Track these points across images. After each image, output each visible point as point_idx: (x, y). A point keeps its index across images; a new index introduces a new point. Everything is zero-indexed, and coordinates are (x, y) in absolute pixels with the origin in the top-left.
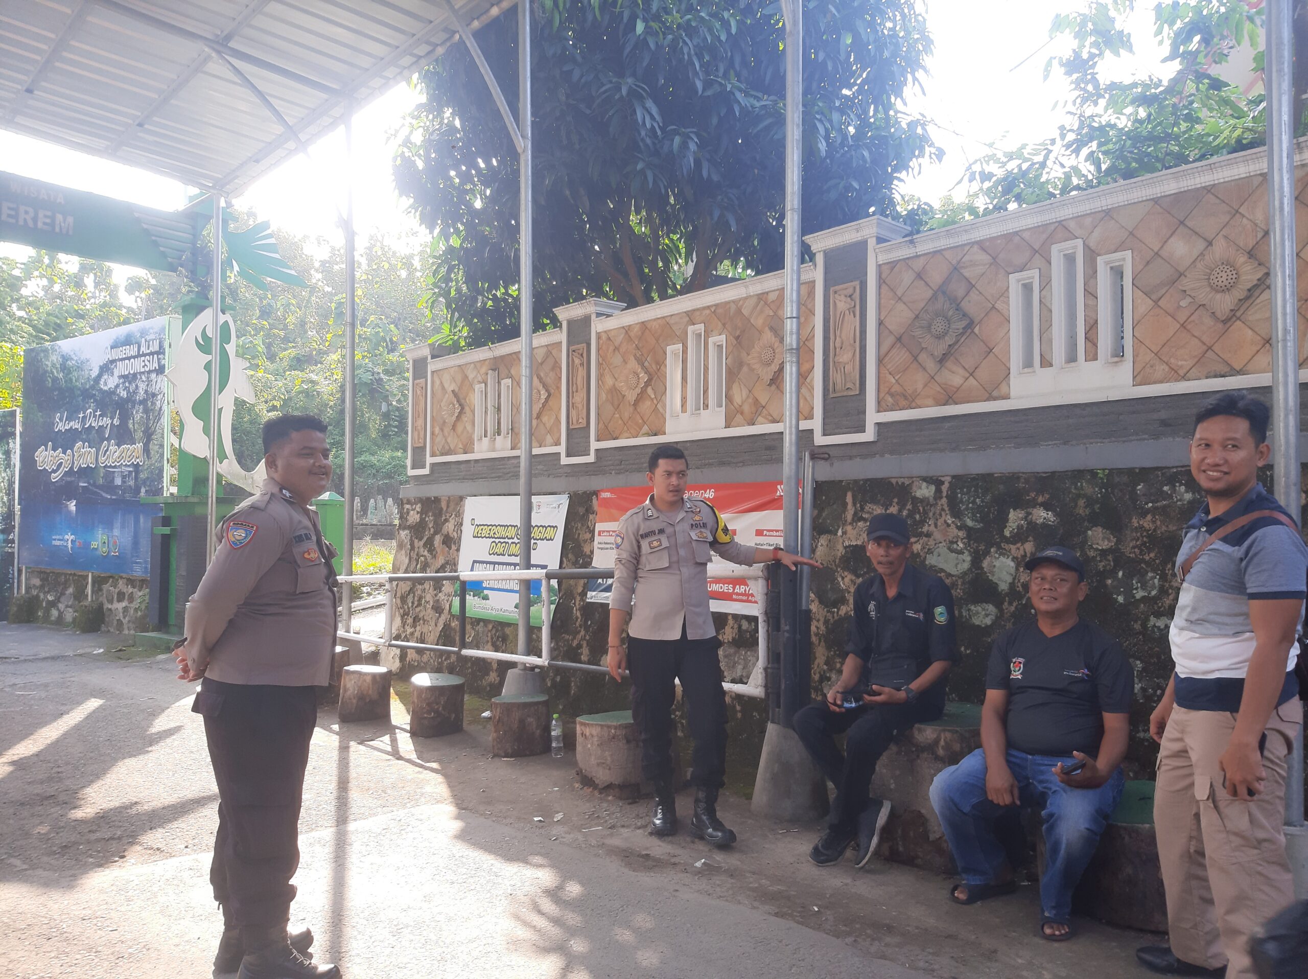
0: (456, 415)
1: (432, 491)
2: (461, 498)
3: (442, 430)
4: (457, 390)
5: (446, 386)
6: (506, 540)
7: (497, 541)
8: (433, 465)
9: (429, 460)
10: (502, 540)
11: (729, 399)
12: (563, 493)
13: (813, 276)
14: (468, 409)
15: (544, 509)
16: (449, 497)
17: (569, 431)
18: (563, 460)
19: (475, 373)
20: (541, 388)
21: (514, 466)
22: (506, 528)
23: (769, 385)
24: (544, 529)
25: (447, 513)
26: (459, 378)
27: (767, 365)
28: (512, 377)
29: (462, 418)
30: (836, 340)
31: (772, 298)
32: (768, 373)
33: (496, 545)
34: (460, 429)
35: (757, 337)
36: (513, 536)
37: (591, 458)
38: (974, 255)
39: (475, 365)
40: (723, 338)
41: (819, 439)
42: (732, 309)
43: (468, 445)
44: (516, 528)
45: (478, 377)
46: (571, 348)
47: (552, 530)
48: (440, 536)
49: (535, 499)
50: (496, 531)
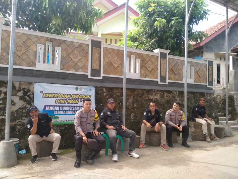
11: (141, 72)
12: (92, 86)
13: (158, 55)
14: (31, 51)
15: (83, 90)
16: (20, 82)
17: (92, 70)
18: (90, 77)
19: (36, 39)
20: (78, 55)
21: (63, 76)
22: (64, 95)
23: (149, 71)
24: (85, 96)
25: (20, 88)
26: (25, 38)
27: (150, 68)
28: (61, 47)
29: (27, 53)
30: (162, 67)
31: (150, 56)
32: (150, 69)
33: (59, 100)
34: (24, 57)
35: (146, 62)
36: (69, 97)
37: (101, 78)
38: (179, 61)
39: (37, 36)
40: (139, 60)
41: (159, 83)
42: (141, 55)
43: (31, 64)
44: (70, 95)
45: (39, 41)
46: (93, 48)
47: (89, 96)
48: (16, 97)
49: (79, 87)
50: (58, 96)
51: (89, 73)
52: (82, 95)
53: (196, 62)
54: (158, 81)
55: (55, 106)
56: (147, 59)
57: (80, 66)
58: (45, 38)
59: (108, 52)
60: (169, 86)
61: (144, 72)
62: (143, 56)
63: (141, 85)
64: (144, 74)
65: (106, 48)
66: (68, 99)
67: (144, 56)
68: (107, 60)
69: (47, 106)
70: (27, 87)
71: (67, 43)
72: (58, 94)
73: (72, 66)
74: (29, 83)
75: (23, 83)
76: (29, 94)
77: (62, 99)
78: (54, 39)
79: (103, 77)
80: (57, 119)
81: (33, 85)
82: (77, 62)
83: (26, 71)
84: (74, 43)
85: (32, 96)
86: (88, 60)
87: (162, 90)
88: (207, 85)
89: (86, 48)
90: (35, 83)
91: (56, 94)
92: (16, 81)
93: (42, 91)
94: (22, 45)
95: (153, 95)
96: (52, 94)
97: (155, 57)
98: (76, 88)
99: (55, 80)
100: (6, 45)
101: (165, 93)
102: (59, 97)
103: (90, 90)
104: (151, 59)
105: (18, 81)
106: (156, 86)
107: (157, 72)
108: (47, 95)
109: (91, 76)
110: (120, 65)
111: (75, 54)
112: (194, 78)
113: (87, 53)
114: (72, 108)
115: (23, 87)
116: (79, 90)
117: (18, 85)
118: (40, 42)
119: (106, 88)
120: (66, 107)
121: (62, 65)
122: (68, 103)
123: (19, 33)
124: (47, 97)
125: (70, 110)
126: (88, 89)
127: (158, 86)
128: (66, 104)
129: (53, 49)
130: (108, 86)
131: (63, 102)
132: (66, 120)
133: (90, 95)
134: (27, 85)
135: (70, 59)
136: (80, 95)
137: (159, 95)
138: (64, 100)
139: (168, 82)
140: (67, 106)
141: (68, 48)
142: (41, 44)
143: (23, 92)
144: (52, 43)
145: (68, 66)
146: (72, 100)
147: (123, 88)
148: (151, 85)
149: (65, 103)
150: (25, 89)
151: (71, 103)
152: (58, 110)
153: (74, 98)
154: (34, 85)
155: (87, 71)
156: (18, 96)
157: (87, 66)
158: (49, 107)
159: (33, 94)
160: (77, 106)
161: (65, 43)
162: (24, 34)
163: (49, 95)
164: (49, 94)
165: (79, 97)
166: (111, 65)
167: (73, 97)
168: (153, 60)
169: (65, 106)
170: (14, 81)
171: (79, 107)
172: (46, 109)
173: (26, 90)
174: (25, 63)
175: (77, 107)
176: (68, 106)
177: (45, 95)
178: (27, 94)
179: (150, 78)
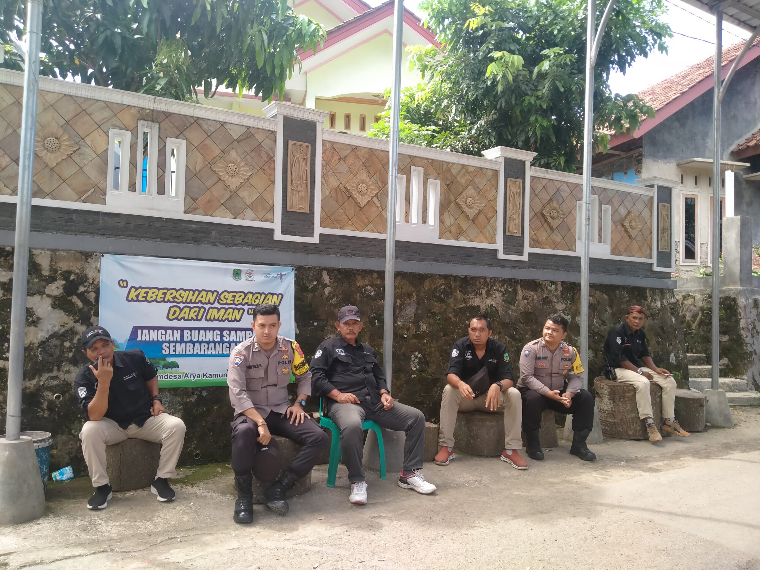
11: (442, 221)
12: (285, 265)
13: (496, 168)
14: (88, 151)
15: (258, 278)
16: (54, 251)
17: (285, 212)
18: (278, 236)
19: (107, 114)
20: (243, 164)
21: (192, 231)
22: (197, 293)
23: (469, 219)
24: (263, 296)
25: (54, 270)
26: (69, 110)
27: (470, 207)
28: (186, 139)
29: (76, 158)
30: (510, 206)
31: (471, 169)
32: (471, 213)
33: (181, 310)
34: (68, 171)
35: (461, 189)
36: (212, 301)
37: (315, 239)
38: (564, 187)
39: (107, 105)
40: (438, 182)
41: (501, 256)
42: (445, 166)
43: (89, 193)
44: (215, 294)
45: (114, 121)
46: (290, 142)
47: (275, 297)
48: (42, 299)
49: (243, 267)
50: (178, 296)
51: (276, 225)
52: (254, 294)
53: (617, 191)
54: (496, 251)
56: (463, 181)
57: (248, 201)
58: (133, 111)
59: (336, 157)
60: (533, 268)
61: (452, 220)
62: (449, 170)
63: (443, 261)
64: (453, 229)
65: (330, 142)
66: (207, 307)
67: (454, 171)
68: (334, 182)
69: (143, 328)
70: (75, 267)
71: (205, 126)
72: (177, 291)
73: (222, 202)
74: (82, 253)
75: (65, 254)
76: (82, 289)
77: (191, 305)
78: (164, 113)
79: (321, 235)
80: (174, 369)
81: (95, 262)
82: (238, 188)
83: (74, 217)
84: (227, 127)
85: (93, 295)
86: (273, 182)
87: (510, 280)
88: (651, 265)
89: (268, 142)
90: (103, 253)
91: (168, 290)
92: (42, 249)
93: (126, 281)
94: (60, 132)
95: (481, 294)
96: (156, 290)
97: (489, 173)
98: (235, 270)
99: (166, 246)
100: (10, 131)
101: (519, 288)
102: (181, 299)
103: (281, 277)
104: (476, 180)
105: (48, 250)
106: (490, 265)
107: (496, 221)
108: (142, 294)
109: (284, 232)
110: (375, 200)
111: (231, 162)
112: (612, 240)
113: (271, 159)
114: (222, 336)
115: (63, 266)
116: (243, 277)
117: (49, 259)
118: (118, 123)
119: (330, 271)
120: (202, 332)
121: (188, 198)
122: (210, 320)
123: (50, 94)
124: (140, 298)
125: (214, 342)
126: (274, 275)
127: (497, 265)
128: (203, 324)
129: (161, 147)
130: (337, 267)
131: (193, 315)
132: (201, 373)
133: (278, 295)
134: (77, 260)
135: (215, 178)
136: (246, 295)
137: (501, 294)
138: (197, 309)
139: (530, 254)
140: (205, 329)
141: (208, 142)
142: (122, 129)
143: (64, 282)
144: (157, 126)
145: (209, 201)
146: (223, 311)
147: (384, 272)
148: (474, 263)
149: (199, 318)
150: (69, 273)
151: (218, 320)
152: (176, 342)
153: (226, 304)
154: (98, 260)
155: (268, 216)
156: (49, 296)
157: (271, 203)
158: (146, 331)
159: (97, 291)
160: (236, 330)
161: (200, 126)
162: (65, 95)
163: (147, 293)
164: (147, 290)
165: (246, 300)
166: (349, 198)
167: (225, 301)
168: (481, 182)
169: (199, 329)
170: (36, 249)
171: (243, 332)
172: (138, 340)
173: (72, 277)
174: (69, 191)
175: (239, 332)
176: (210, 329)
177: (133, 295)
178: (78, 289)
179: (471, 241)
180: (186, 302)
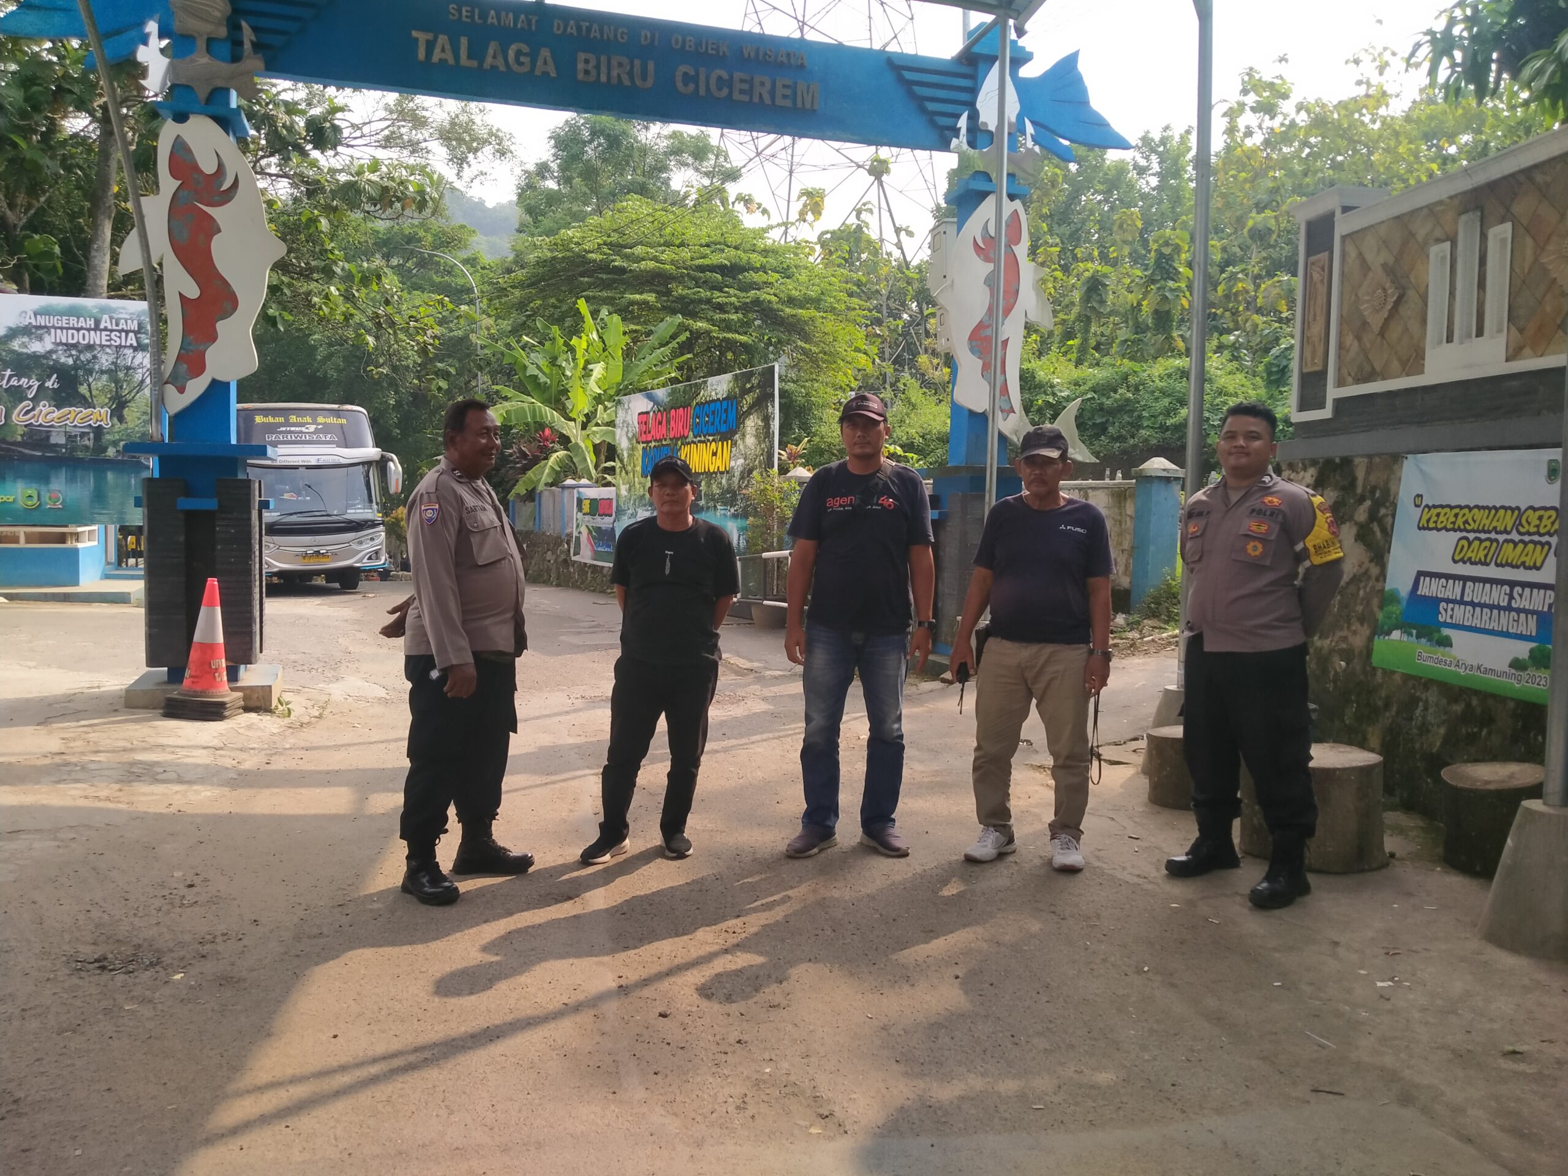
0: (1389, 306)
1: (1334, 447)
2: (1396, 458)
3: (1359, 338)
4: (1391, 261)
5: (1370, 257)
6: (1493, 536)
7: (1471, 536)
8: (1338, 402)
9: (1333, 393)
10: (1483, 536)
14: (1412, 294)
16: (1369, 457)
22: (1493, 511)
25: (1366, 486)
28: (1513, 218)
29: (1400, 311)
33: (1470, 544)
34: (1395, 332)
36: (1509, 528)
39: (1431, 209)
43: (1411, 360)
44: (1516, 512)
45: (1437, 231)
48: (1350, 527)
50: (1470, 521)
55: (1448, 577)
58: (1456, 202)
66: (1501, 538)
69: (1425, 574)
72: (1470, 509)
73: (1558, 322)
76: (1383, 512)
80: (1447, 649)
96: (1447, 510)
98: (1551, 462)
102: (1473, 525)
105: (1365, 457)
108: (1434, 517)
114: (1511, 597)
117: (1364, 470)
118: (1439, 233)
120: (1486, 586)
121: (1513, 329)
122: (1501, 564)
124: (1431, 525)
125: (1499, 608)
128: (1491, 572)
132: (1475, 664)
138: (1487, 544)
141: (1543, 207)
142: (1442, 241)
143: (1369, 503)
144: (1479, 214)
145: (1541, 327)
146: (1521, 546)
149: (1488, 560)
150: (1376, 488)
151: (1510, 565)
152: (1454, 602)
153: (1529, 533)
154: (1402, 465)
156: (1356, 523)
158: (1429, 580)
159: (1394, 514)
160: (1533, 586)
161: (1533, 182)
163: (1440, 515)
164: (1439, 510)
167: (1526, 527)
169: (1483, 580)
170: (1357, 456)
171: (1542, 592)
172: (1418, 593)
175: (1535, 591)
176: (1496, 581)
178: (1379, 512)
180: (1478, 531)
